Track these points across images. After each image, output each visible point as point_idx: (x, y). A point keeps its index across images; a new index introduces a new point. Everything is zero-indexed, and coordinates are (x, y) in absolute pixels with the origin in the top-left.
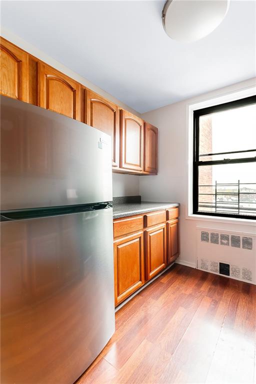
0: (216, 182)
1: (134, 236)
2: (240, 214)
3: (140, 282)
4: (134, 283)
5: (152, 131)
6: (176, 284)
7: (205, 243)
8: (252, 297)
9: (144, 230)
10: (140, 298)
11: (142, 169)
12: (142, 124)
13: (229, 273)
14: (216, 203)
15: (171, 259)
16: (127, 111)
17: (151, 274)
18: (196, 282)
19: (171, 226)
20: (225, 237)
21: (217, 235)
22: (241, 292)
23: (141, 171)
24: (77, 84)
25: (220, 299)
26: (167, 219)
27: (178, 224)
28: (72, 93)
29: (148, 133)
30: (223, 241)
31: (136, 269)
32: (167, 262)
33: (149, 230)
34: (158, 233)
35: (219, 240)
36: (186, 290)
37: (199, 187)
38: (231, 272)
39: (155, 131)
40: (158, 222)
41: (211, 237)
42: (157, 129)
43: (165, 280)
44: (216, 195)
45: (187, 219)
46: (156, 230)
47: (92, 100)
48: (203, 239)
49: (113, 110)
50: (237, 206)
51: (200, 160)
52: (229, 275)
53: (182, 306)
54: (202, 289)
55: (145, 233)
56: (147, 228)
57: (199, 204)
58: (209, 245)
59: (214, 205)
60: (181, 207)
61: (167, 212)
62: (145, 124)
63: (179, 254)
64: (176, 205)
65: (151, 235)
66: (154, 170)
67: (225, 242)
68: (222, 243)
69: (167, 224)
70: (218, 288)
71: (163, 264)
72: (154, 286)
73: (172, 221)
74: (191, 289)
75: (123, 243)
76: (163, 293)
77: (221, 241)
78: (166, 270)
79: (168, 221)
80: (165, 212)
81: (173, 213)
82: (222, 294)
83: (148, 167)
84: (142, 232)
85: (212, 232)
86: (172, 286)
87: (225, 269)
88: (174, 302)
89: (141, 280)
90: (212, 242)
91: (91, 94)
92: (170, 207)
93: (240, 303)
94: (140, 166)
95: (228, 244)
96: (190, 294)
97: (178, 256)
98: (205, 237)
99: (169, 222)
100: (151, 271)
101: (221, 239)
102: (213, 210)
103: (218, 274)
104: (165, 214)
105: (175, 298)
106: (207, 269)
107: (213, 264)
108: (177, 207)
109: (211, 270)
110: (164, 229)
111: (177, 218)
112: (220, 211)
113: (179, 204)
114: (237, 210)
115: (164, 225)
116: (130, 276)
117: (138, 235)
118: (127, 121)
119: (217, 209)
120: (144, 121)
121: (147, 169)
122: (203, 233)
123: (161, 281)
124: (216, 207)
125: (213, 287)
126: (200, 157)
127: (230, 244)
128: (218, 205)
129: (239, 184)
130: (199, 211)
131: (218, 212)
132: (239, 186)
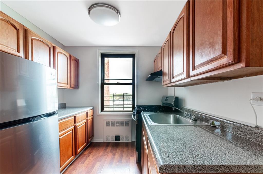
0: (113, 94)
1: (69, 130)
2: (125, 110)
3: (73, 157)
4: (69, 158)
5: (75, 61)
6: (94, 152)
7: (108, 127)
9: (74, 125)
10: (72, 166)
11: (69, 86)
12: (69, 57)
13: (119, 140)
14: (113, 105)
15: (89, 140)
16: (58, 47)
17: (78, 151)
18: (104, 148)
19: (89, 121)
20: (117, 122)
21: (114, 122)
23: (68, 87)
24: (20, 25)
25: (116, 152)
26: (87, 117)
27: (93, 119)
28: (16, 31)
29: (73, 63)
30: (117, 124)
31: (70, 149)
32: (87, 142)
33: (77, 124)
34: (82, 126)
35: (115, 124)
36: (99, 154)
37: (105, 97)
38: (120, 139)
39: (77, 61)
40: (82, 119)
41: (111, 124)
42: (78, 60)
43: (86, 153)
44: (113, 101)
45: (98, 116)
46: (81, 124)
47: (32, 37)
48: (107, 126)
49: (48, 46)
50: (123, 106)
51: (105, 82)
52: (119, 141)
53: (98, 162)
54: (107, 151)
55: (75, 127)
56: (76, 124)
57: (105, 106)
58: (110, 127)
59: (112, 106)
60: (95, 109)
61: (87, 113)
62: (70, 56)
63: (94, 137)
64: (92, 108)
65: (78, 127)
66: (76, 87)
67: (118, 125)
69: (87, 120)
71: (85, 144)
72: (80, 157)
73: (90, 118)
74: (102, 152)
75: (62, 135)
76: (87, 159)
77: (116, 125)
78: (86, 147)
79: (87, 118)
80: (86, 113)
81: (90, 113)
82: (116, 150)
83: (73, 85)
84: (74, 126)
85: (112, 121)
86: (91, 154)
87: (118, 139)
88: (93, 161)
89: (73, 155)
90: (112, 126)
91: (31, 33)
92: (89, 110)
94: (68, 84)
95: (119, 126)
96: (102, 155)
97: (93, 138)
98: (108, 124)
99: (89, 118)
100: (78, 149)
101: (116, 124)
102: (112, 109)
103: (115, 141)
104: (86, 114)
105: (94, 160)
106: (109, 141)
107: (112, 137)
108: (92, 109)
109: (111, 141)
110: (85, 123)
111: (92, 116)
112: (115, 109)
113: (94, 107)
114: (123, 108)
115: (85, 121)
116: (67, 154)
117: (71, 129)
118: (59, 54)
119: (114, 108)
120: (70, 54)
121: (72, 86)
122: (107, 122)
123: (84, 154)
124: (113, 107)
126: (105, 80)
127: (120, 125)
128: (114, 106)
129: (124, 95)
130: (104, 110)
131: (114, 110)
132: (124, 96)
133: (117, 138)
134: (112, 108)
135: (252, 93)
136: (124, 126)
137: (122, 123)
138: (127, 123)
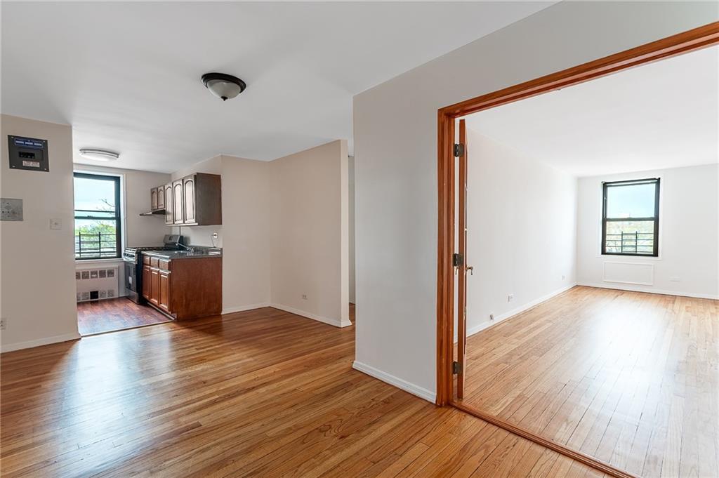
2: (103, 256)
7: (78, 280)
21: (88, 272)
38: (99, 295)
41: (83, 275)
58: (81, 281)
67: (95, 276)
68: (92, 277)
85: (83, 271)
87: (95, 295)
90: (83, 278)
95: (97, 277)
101: (91, 275)
103: (89, 300)
106: (79, 300)
107: (85, 294)
109: (83, 299)
114: (99, 254)
127: (99, 276)
128: (82, 251)
129: (100, 235)
131: (82, 257)
134: (79, 254)
136: (105, 277)
137: (102, 274)
138: (111, 273)
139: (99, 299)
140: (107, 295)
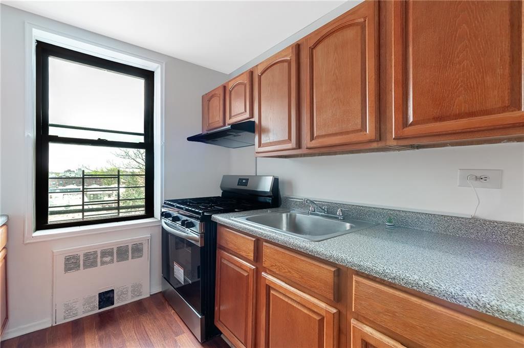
0: (84, 172)
2: (121, 215)
7: (73, 274)
8: (152, 314)
13: (113, 301)
20: (105, 253)
21: (95, 253)
22: (138, 315)
27: (6, 258)
30: (105, 259)
35: (99, 260)
38: (116, 299)
41: (84, 261)
44: (83, 192)
45: (27, 243)
48: (68, 269)
50: (116, 205)
52: (113, 304)
57: (50, 210)
59: (81, 208)
63: (8, 320)
64: (4, 220)
67: (108, 259)
68: (103, 263)
70: (110, 329)
77: (101, 261)
85: (85, 252)
90: (85, 267)
93: (146, 328)
95: (112, 261)
98: (72, 264)
101: (102, 257)
102: (78, 217)
103: (97, 311)
106: (76, 314)
107: (87, 301)
108: (4, 225)
111: (4, 247)
112: (89, 216)
113: (7, 216)
114: (117, 211)
119: (86, 214)
122: (67, 259)
124: (83, 211)
125: (102, 333)
126: (50, 128)
127: (115, 259)
128: (86, 207)
129: (119, 175)
130: (49, 223)
131: (86, 219)
132: (119, 178)
133: (106, 298)
134: (81, 214)
135: (460, 169)
136: (127, 259)
137: (122, 253)
138: (137, 250)
139: (116, 305)
140: (130, 293)
